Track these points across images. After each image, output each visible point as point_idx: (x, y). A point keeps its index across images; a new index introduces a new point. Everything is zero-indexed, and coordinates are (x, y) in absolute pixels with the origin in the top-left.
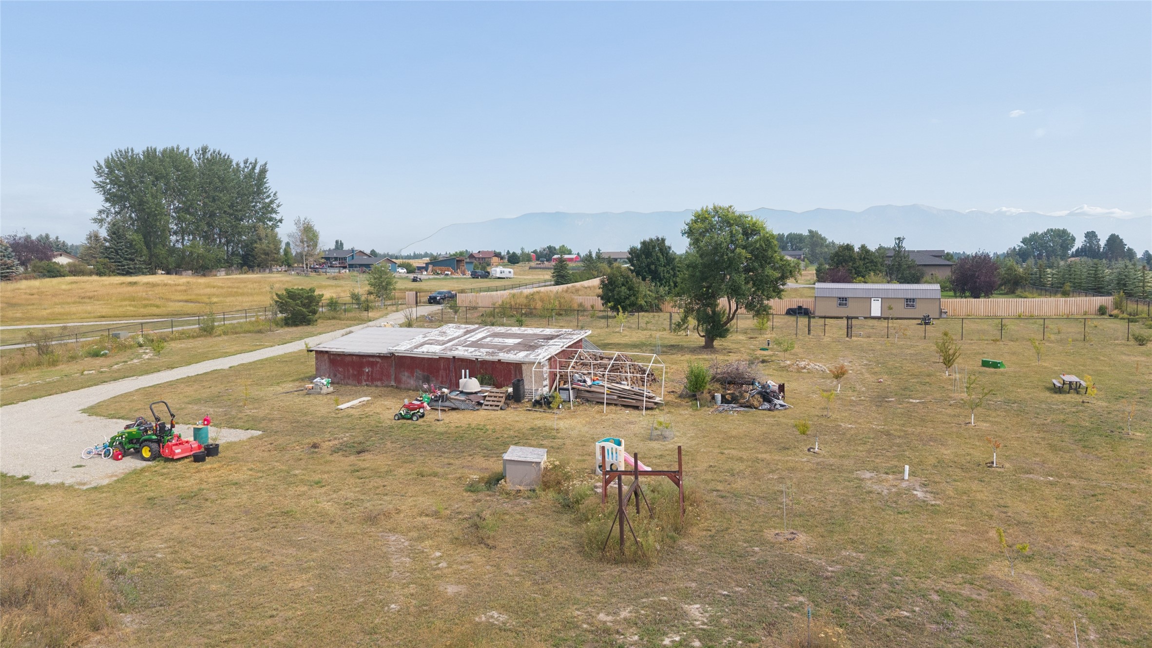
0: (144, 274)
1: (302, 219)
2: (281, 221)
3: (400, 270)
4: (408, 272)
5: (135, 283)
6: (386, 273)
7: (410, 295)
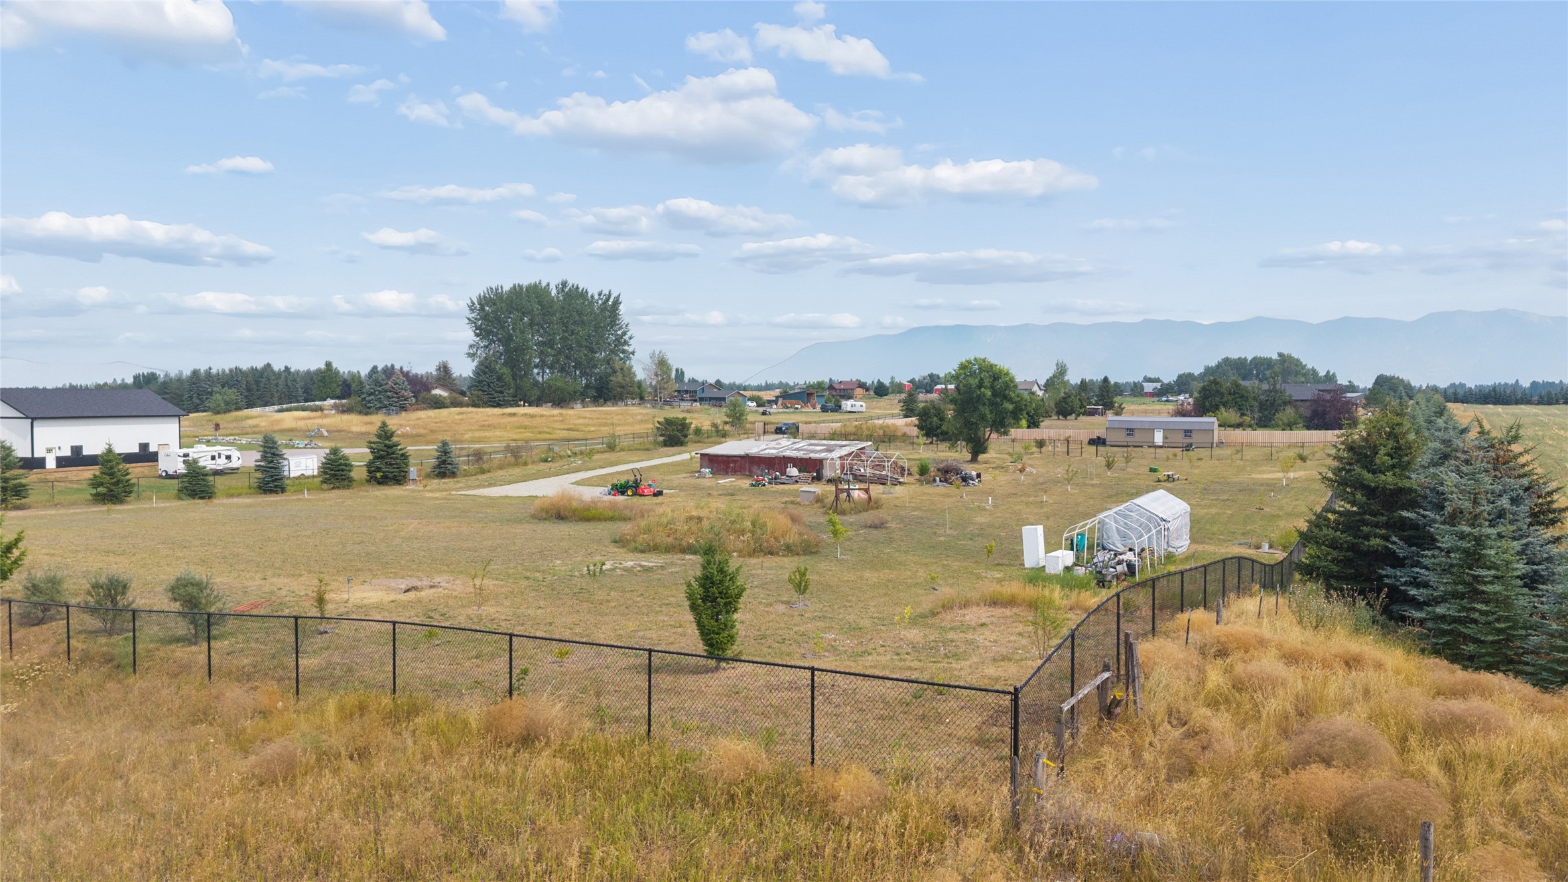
0: (511, 406)
1: (657, 353)
2: (633, 353)
3: (749, 403)
4: (758, 406)
5: (514, 414)
6: (740, 406)
7: (760, 426)
